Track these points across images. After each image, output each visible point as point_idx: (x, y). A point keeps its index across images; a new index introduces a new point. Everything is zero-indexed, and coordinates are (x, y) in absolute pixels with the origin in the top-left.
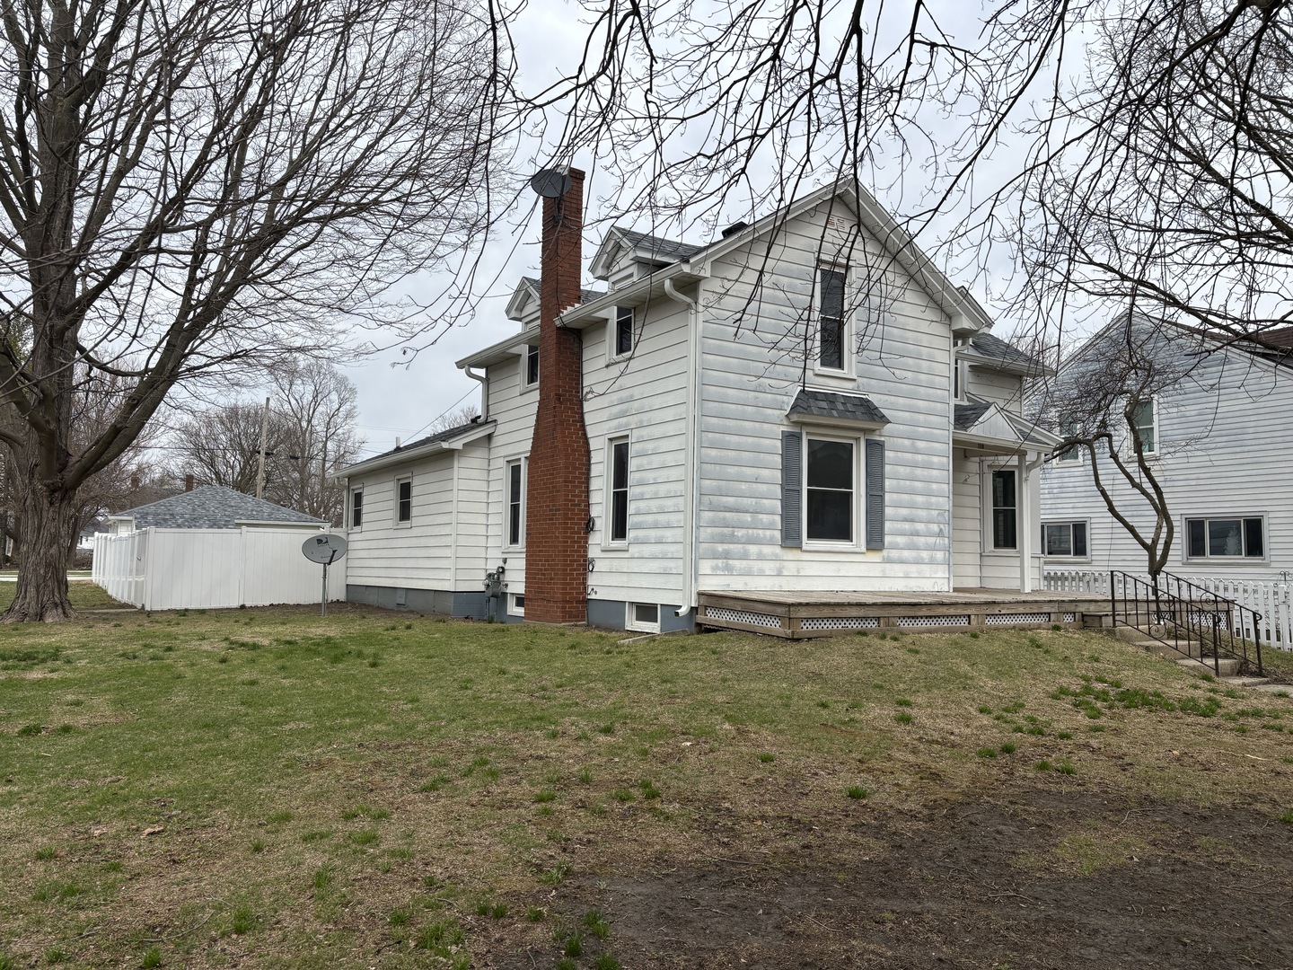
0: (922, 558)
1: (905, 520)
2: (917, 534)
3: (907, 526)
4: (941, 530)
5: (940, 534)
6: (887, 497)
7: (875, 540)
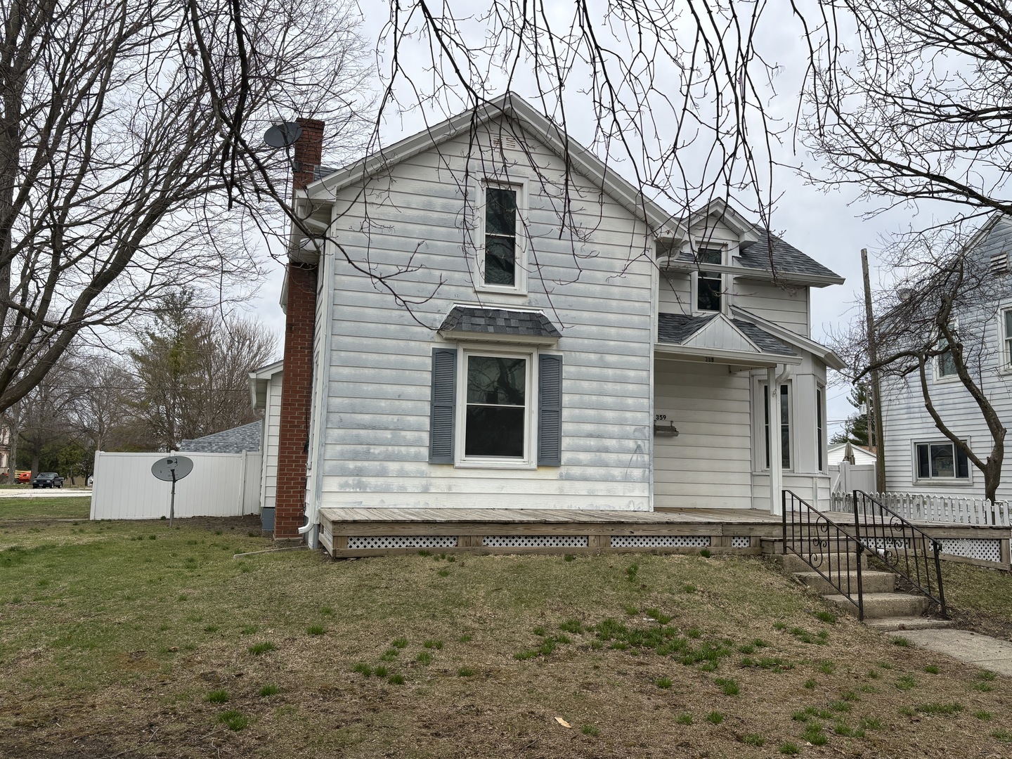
0: (613, 476)
1: (590, 436)
2: (606, 450)
3: (592, 442)
4: (639, 447)
5: (638, 450)
6: (565, 413)
7: (549, 456)
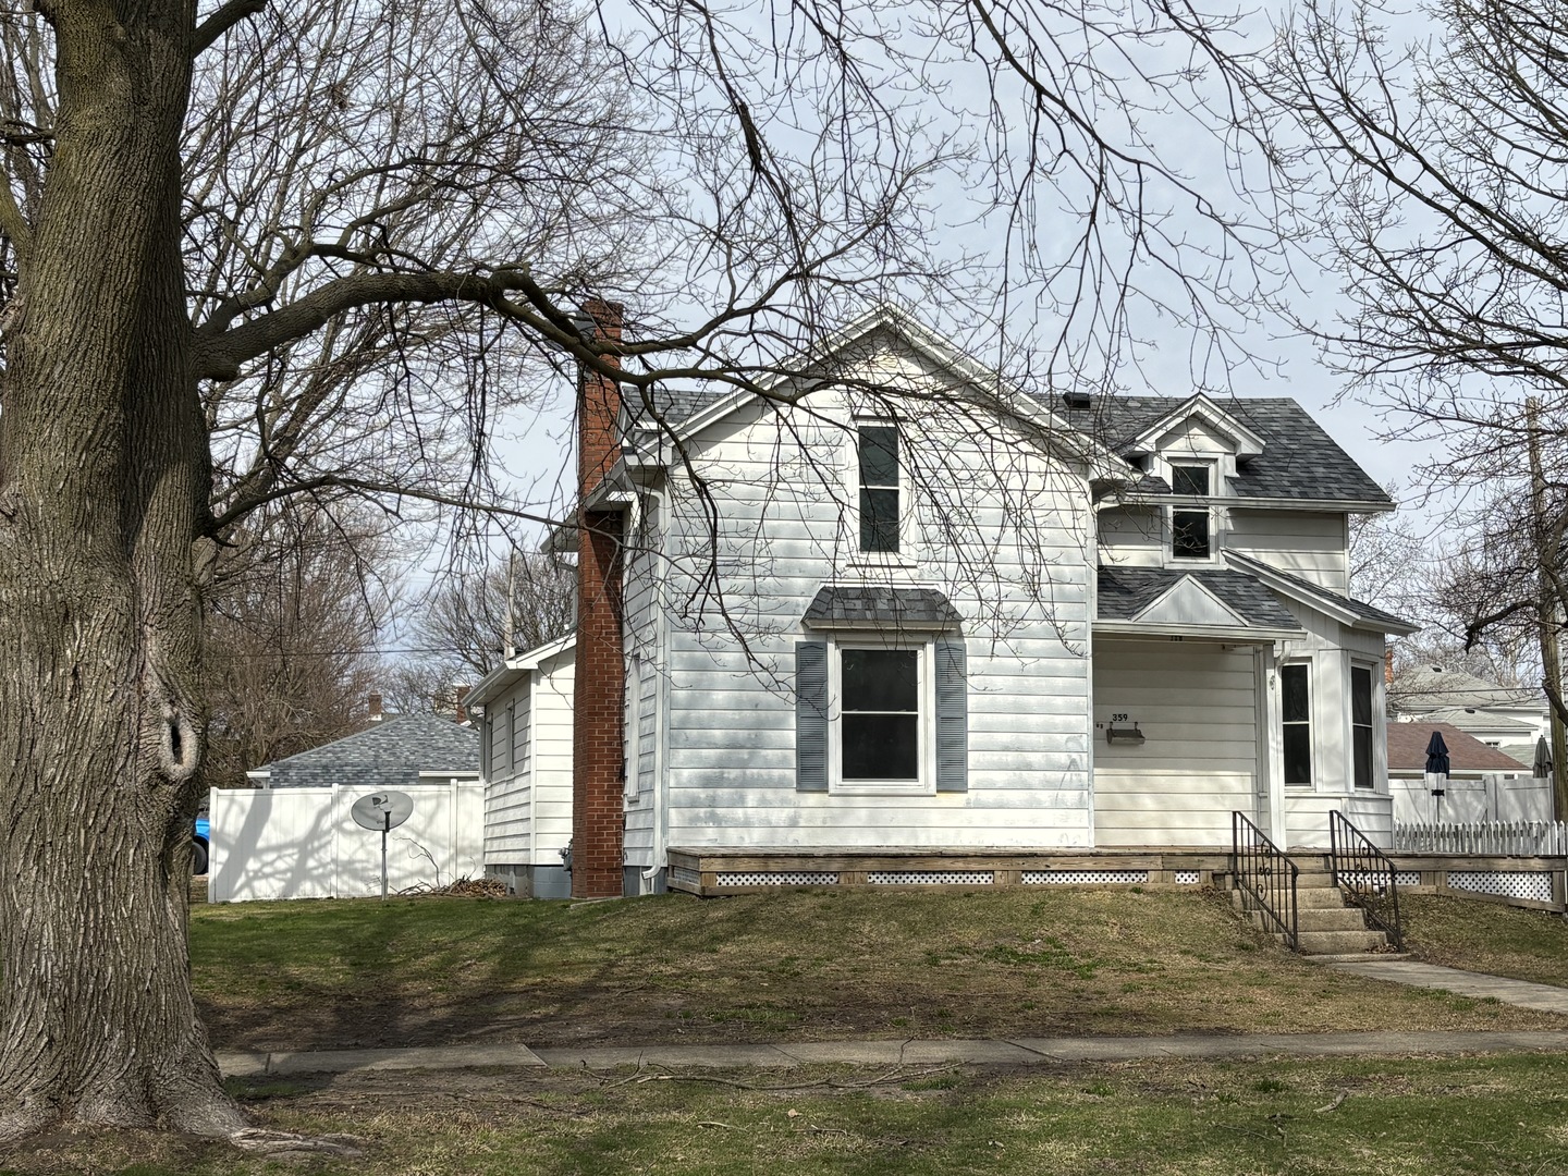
0: (1039, 802)
1: (1006, 749)
2: (1029, 767)
4: (1073, 762)
5: (1072, 766)
6: (972, 720)
7: (952, 778)
